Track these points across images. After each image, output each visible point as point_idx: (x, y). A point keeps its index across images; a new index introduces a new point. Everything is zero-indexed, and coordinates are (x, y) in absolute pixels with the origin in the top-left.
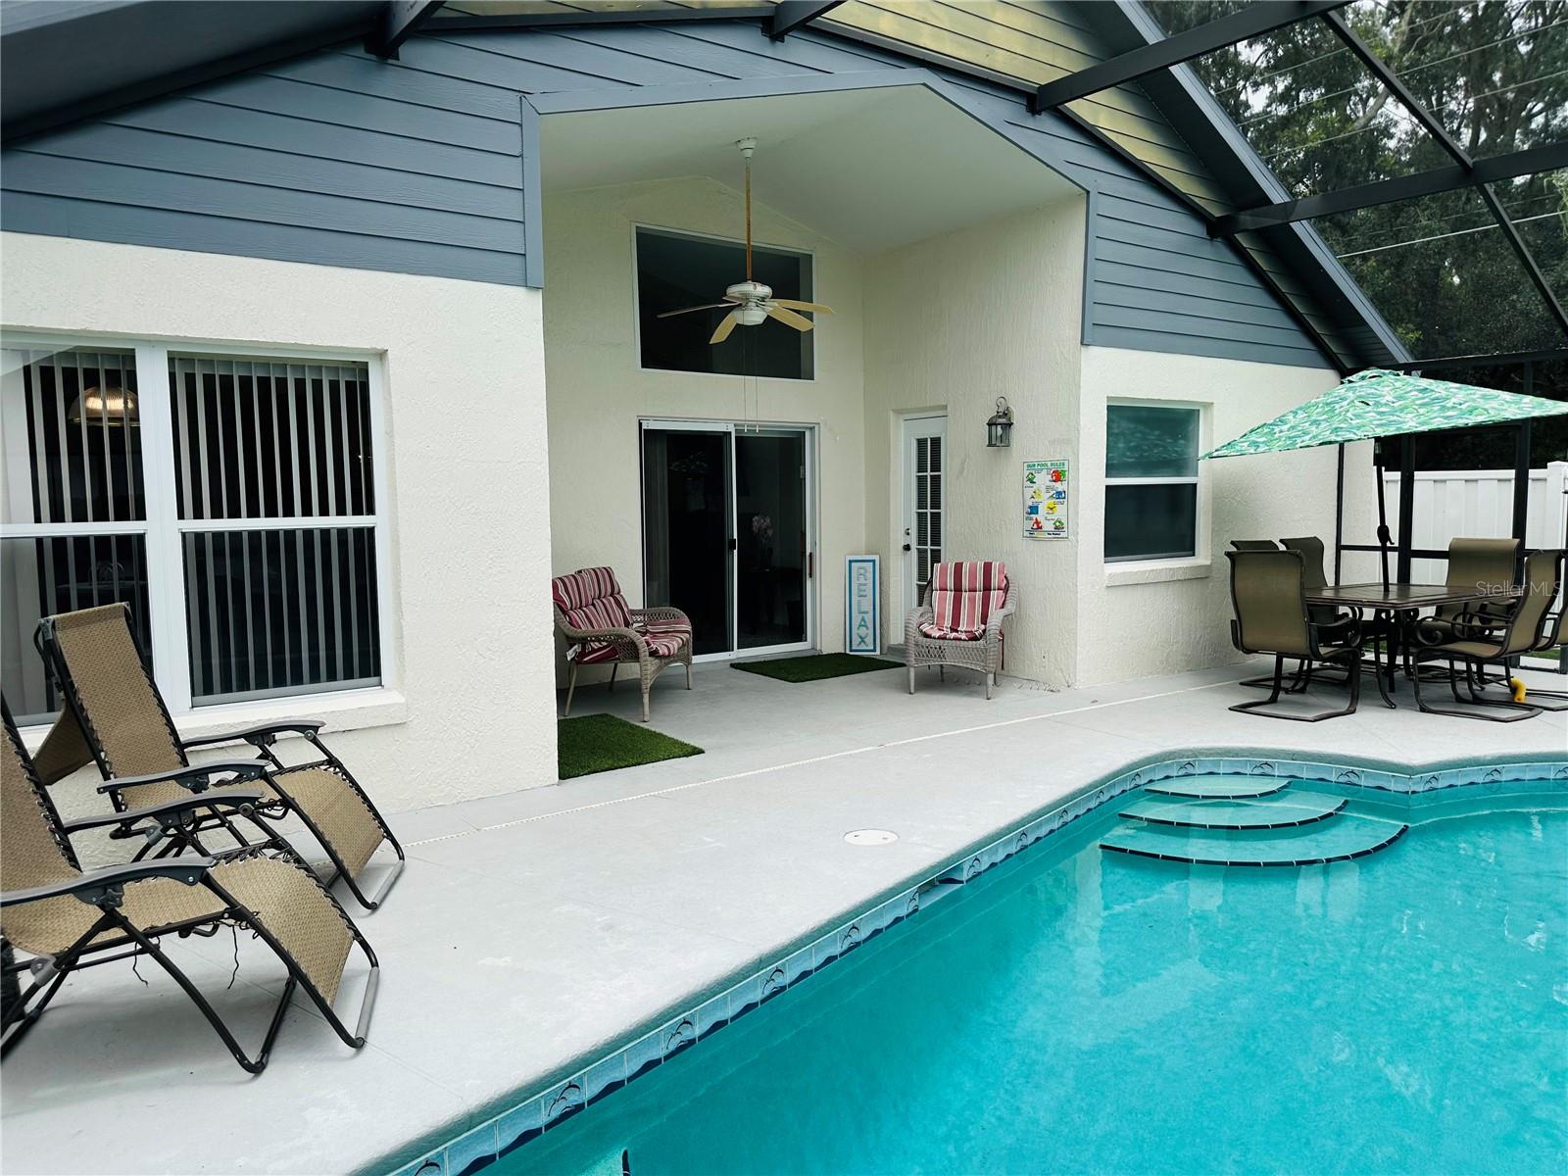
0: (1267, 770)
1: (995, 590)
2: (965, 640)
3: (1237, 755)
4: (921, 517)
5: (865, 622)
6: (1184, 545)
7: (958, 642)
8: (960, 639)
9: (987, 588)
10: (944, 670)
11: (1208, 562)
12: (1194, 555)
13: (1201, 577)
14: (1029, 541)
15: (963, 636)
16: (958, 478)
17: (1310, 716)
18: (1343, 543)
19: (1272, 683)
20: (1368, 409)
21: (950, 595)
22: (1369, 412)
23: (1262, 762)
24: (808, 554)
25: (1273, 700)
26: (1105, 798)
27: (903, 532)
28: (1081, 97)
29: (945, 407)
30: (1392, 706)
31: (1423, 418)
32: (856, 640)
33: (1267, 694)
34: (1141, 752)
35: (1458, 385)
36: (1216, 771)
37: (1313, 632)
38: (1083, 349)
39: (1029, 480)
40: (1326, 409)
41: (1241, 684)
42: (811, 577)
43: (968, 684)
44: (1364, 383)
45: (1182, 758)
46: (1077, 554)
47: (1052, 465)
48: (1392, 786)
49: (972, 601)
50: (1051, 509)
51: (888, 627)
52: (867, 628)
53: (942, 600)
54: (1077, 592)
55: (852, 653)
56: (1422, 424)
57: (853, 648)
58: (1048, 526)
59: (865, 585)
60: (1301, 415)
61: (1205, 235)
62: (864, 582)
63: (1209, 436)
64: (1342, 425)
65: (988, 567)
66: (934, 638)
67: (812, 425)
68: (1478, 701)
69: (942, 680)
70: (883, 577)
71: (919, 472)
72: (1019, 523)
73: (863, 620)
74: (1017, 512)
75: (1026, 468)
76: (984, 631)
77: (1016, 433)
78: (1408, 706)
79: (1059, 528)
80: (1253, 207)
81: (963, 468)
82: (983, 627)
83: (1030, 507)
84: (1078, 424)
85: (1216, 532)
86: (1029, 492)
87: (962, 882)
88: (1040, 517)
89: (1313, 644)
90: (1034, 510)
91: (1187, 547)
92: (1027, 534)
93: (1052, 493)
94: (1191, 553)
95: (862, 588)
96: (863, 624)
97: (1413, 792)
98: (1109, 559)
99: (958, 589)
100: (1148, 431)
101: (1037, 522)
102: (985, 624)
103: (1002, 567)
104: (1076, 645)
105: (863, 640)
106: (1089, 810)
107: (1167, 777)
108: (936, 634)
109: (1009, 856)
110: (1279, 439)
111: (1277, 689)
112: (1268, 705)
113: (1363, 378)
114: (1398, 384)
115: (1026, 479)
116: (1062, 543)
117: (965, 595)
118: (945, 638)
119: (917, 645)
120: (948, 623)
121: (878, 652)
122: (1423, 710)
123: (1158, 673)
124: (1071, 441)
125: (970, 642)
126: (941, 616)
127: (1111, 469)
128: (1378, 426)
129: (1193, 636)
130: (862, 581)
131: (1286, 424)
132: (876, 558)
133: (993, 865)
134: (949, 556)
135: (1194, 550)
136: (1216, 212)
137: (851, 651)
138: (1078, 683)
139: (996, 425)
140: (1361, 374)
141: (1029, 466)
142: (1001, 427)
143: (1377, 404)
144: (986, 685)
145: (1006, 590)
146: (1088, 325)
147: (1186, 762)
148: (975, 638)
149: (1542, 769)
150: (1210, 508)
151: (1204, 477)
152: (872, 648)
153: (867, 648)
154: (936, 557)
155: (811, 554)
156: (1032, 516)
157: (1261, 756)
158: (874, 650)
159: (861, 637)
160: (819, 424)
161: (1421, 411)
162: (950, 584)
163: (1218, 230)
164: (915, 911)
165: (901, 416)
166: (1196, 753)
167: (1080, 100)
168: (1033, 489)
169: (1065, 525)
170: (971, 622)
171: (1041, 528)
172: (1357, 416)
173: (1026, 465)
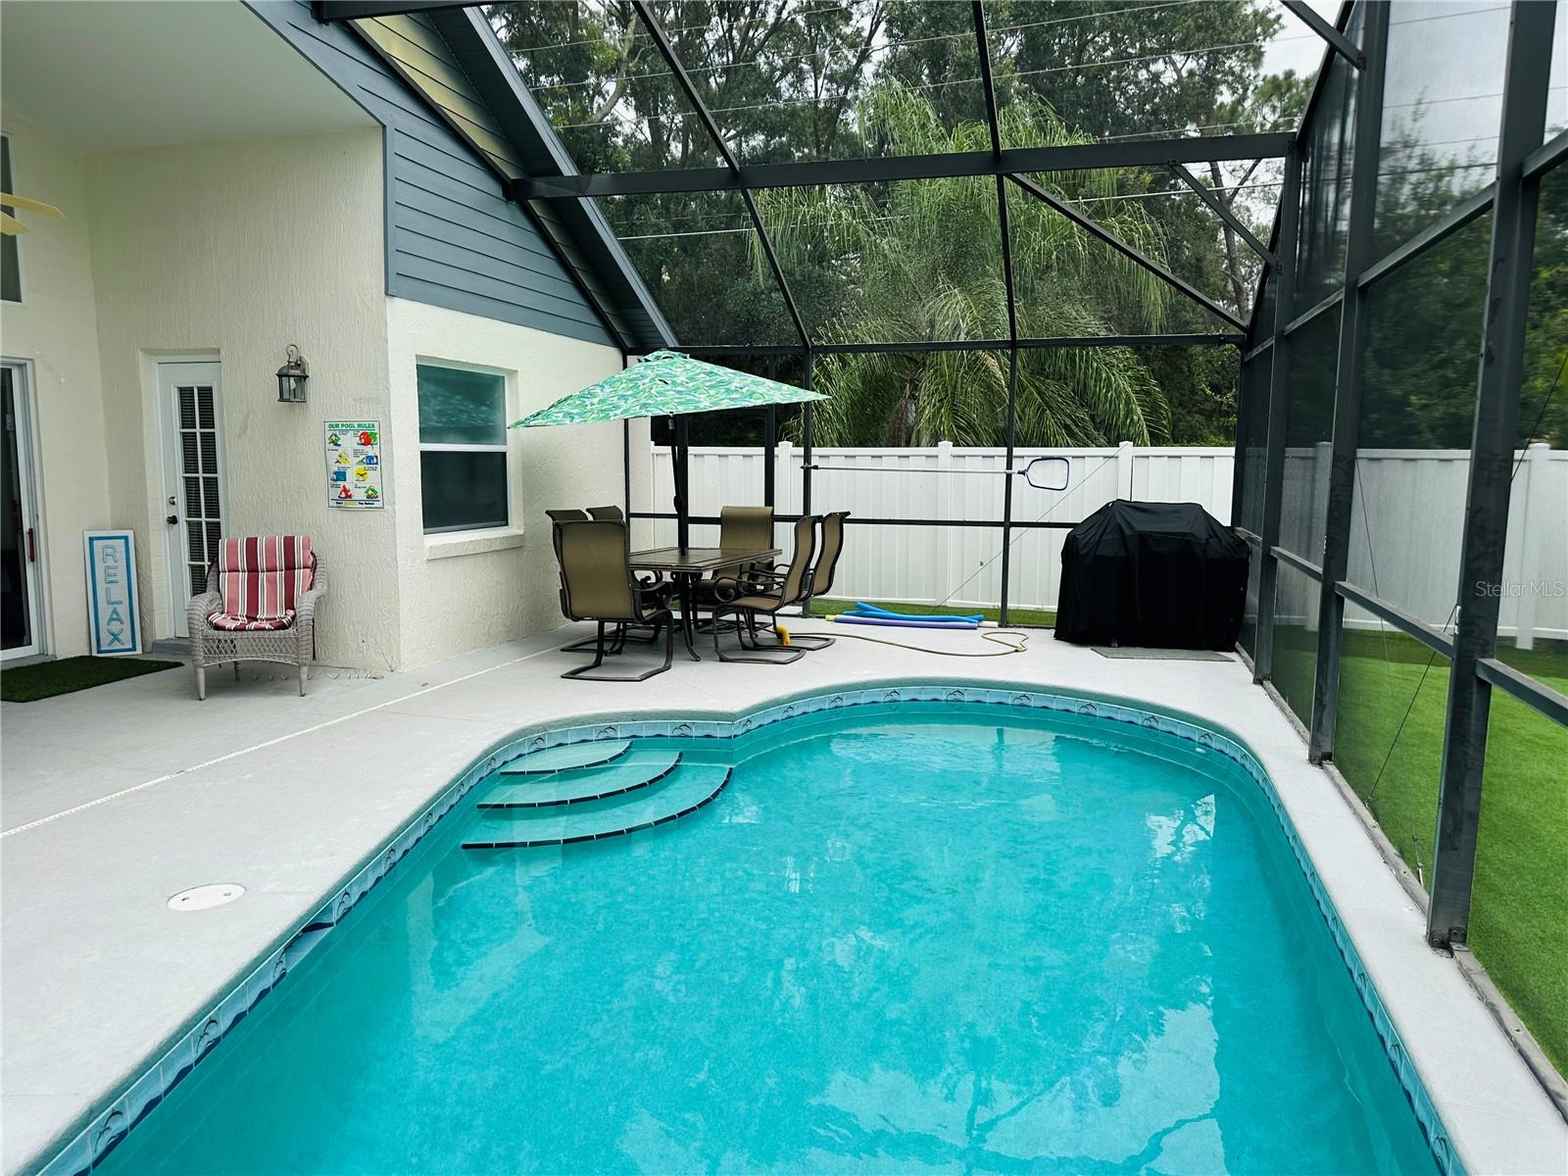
0: (611, 734)
1: (299, 568)
2: (269, 630)
3: (584, 724)
4: (191, 485)
5: (118, 614)
6: (497, 514)
7: (261, 633)
8: (264, 629)
9: (290, 567)
10: (240, 667)
11: (521, 532)
12: (507, 524)
13: (516, 546)
14: (335, 510)
15: (268, 626)
16: (239, 437)
17: (637, 676)
18: (631, 511)
19: (595, 646)
20: (668, 387)
21: (243, 577)
22: (669, 390)
23: (604, 727)
24: (26, 528)
25: (597, 664)
26: (464, 790)
27: (165, 501)
28: (371, 16)
29: (217, 351)
30: (697, 659)
31: (713, 400)
32: (105, 639)
33: (591, 658)
34: (495, 734)
35: (733, 371)
36: (564, 742)
37: (637, 597)
38: (388, 299)
39: (333, 442)
40: (631, 385)
41: (562, 650)
42: (33, 560)
43: (272, 680)
44: (659, 362)
45: (532, 734)
46: (394, 524)
47: (359, 426)
48: (718, 733)
49: (272, 583)
50: (362, 475)
51: (152, 620)
52: (122, 623)
53: (234, 583)
54: (397, 568)
55: (100, 655)
56: (715, 404)
57: (102, 649)
58: (359, 494)
59: (116, 568)
60: (608, 390)
61: (501, 196)
62: (113, 564)
63: (518, 403)
64: (649, 401)
65: (289, 542)
66: (230, 630)
67: (23, 361)
68: (758, 647)
69: (237, 679)
70: (140, 558)
71: (183, 428)
72: (321, 490)
73: (115, 611)
74: (320, 480)
75: (327, 428)
76: (294, 618)
77: (312, 387)
78: (709, 658)
79: (372, 496)
80: (548, 175)
81: (246, 426)
82: (291, 613)
83: (336, 473)
84: (388, 382)
85: (527, 502)
86: (333, 456)
87: (331, 925)
88: (348, 484)
89: (637, 609)
90: (340, 476)
91: (500, 517)
92: (334, 503)
93: (362, 457)
94: (503, 522)
95: (111, 571)
96: (115, 617)
97: (735, 736)
98: (427, 530)
99: (253, 569)
100: (448, 394)
101: (345, 490)
102: (293, 609)
103: (306, 545)
104: (399, 626)
105: (115, 637)
106: (452, 807)
107: (520, 756)
108: (232, 625)
109: (378, 879)
110: (592, 411)
111: (600, 653)
112: (595, 669)
113: (658, 358)
114: (688, 366)
115: (328, 441)
116: (376, 514)
117: (263, 577)
118: (244, 629)
119: (206, 639)
120: (242, 610)
121: (139, 651)
122: (722, 660)
123: (481, 647)
124: (382, 400)
125: (277, 632)
126: (233, 602)
127: (426, 433)
128: (680, 403)
129: (511, 607)
130: (110, 562)
131: (595, 397)
132: (130, 534)
133: (363, 894)
134: (234, 529)
135: (507, 520)
136: (511, 174)
137: (99, 652)
138: (402, 667)
139: (289, 376)
140: (656, 353)
141: (331, 426)
142: (293, 380)
143: (674, 382)
144: (299, 678)
145: (314, 568)
146: (392, 276)
147: (536, 738)
148: (283, 627)
149: (821, 701)
150: (521, 477)
151: (514, 445)
152: (131, 646)
153: (122, 645)
154: (215, 531)
155: (31, 532)
156: (339, 483)
157: (605, 721)
158: (134, 649)
159: (113, 634)
160: (32, 360)
161: (712, 392)
162: (242, 563)
163: (514, 192)
164: (283, 975)
165: (153, 357)
166: (545, 727)
167: (370, 19)
168: (338, 453)
169: (379, 494)
170: (273, 607)
171: (350, 496)
172: (661, 394)
173: (327, 424)
